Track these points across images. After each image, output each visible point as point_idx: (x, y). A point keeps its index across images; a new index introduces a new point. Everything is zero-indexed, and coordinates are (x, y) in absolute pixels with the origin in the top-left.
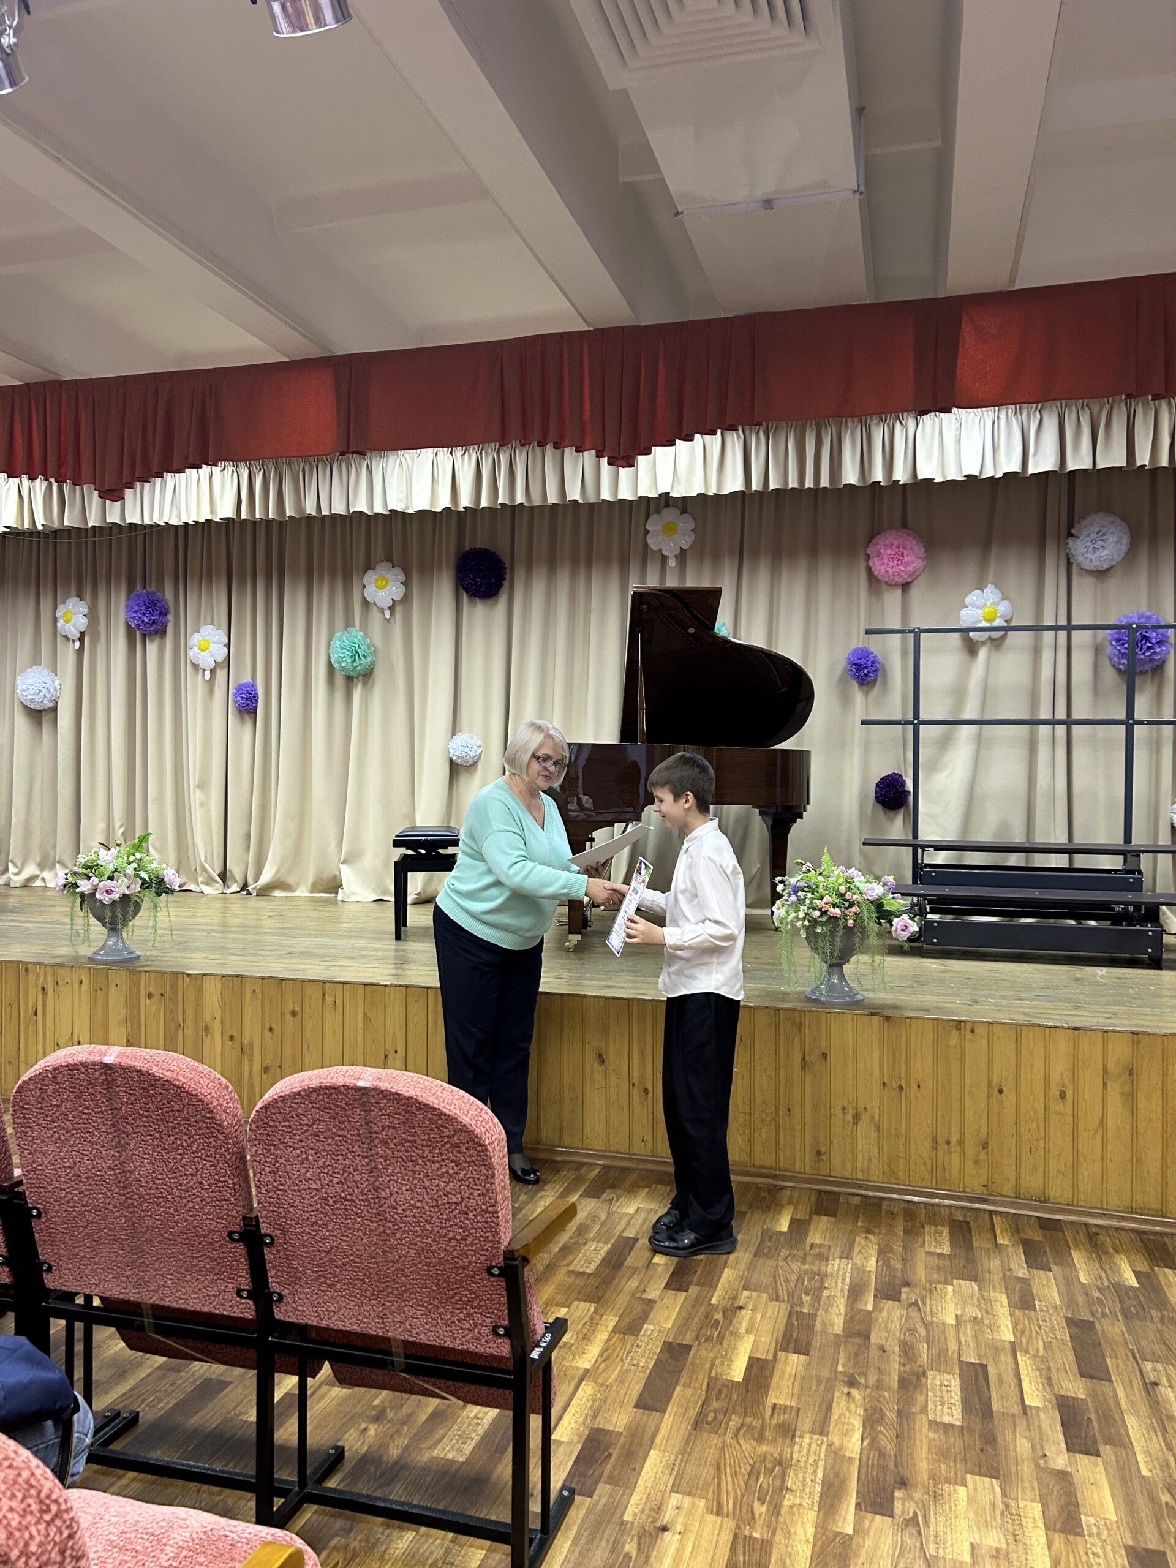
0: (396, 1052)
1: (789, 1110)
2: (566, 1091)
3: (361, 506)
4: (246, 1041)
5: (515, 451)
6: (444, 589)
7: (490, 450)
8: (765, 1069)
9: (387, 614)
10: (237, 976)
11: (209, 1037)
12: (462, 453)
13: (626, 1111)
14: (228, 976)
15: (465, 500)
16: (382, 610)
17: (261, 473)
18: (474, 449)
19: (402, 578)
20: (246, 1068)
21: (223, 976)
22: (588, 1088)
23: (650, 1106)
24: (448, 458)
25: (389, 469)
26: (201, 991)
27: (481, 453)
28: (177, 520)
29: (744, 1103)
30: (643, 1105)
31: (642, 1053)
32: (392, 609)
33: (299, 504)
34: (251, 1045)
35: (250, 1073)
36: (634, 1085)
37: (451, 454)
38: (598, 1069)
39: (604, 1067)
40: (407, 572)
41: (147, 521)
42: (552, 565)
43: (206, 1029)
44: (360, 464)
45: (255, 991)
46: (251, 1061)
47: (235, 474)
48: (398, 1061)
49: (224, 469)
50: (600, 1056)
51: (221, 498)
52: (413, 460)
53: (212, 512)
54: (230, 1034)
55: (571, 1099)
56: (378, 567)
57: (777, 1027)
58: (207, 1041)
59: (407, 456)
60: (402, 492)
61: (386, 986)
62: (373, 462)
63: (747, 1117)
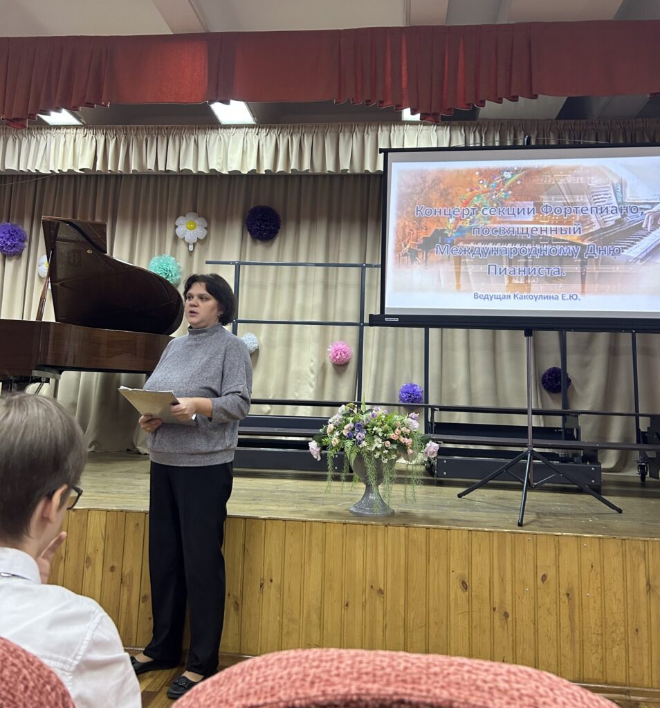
0: (271, 581)
1: (637, 630)
2: (432, 615)
3: (189, 166)
4: (127, 571)
5: (304, 135)
6: (235, 231)
7: (285, 134)
8: (615, 594)
9: (191, 248)
10: (122, 511)
11: (90, 568)
12: (265, 134)
13: (488, 633)
14: (113, 510)
15: (266, 165)
16: (188, 244)
17: (114, 140)
18: (274, 132)
19: (206, 225)
20: (125, 598)
21: (108, 511)
22: (452, 613)
23: (510, 628)
24: (255, 137)
25: (211, 143)
26: (85, 525)
27: (279, 135)
28: (45, 170)
29: (596, 624)
30: (503, 628)
31: (502, 580)
32: (194, 244)
33: (141, 163)
34: (131, 574)
35: (129, 603)
36: (494, 609)
37: (257, 134)
38: (463, 595)
39: (467, 593)
40: (208, 221)
41: (22, 168)
42: (313, 219)
43: (88, 561)
44: (190, 139)
45: (138, 524)
46: (130, 591)
47: (94, 139)
48: (272, 589)
49: (85, 136)
50: (463, 583)
51: (82, 155)
52: (229, 138)
53: (73, 165)
54: (111, 565)
55: (436, 623)
56: (187, 215)
57: (624, 555)
58: (88, 572)
59: (225, 135)
60: (220, 158)
61: (265, 519)
62: (200, 137)
63: (599, 638)
